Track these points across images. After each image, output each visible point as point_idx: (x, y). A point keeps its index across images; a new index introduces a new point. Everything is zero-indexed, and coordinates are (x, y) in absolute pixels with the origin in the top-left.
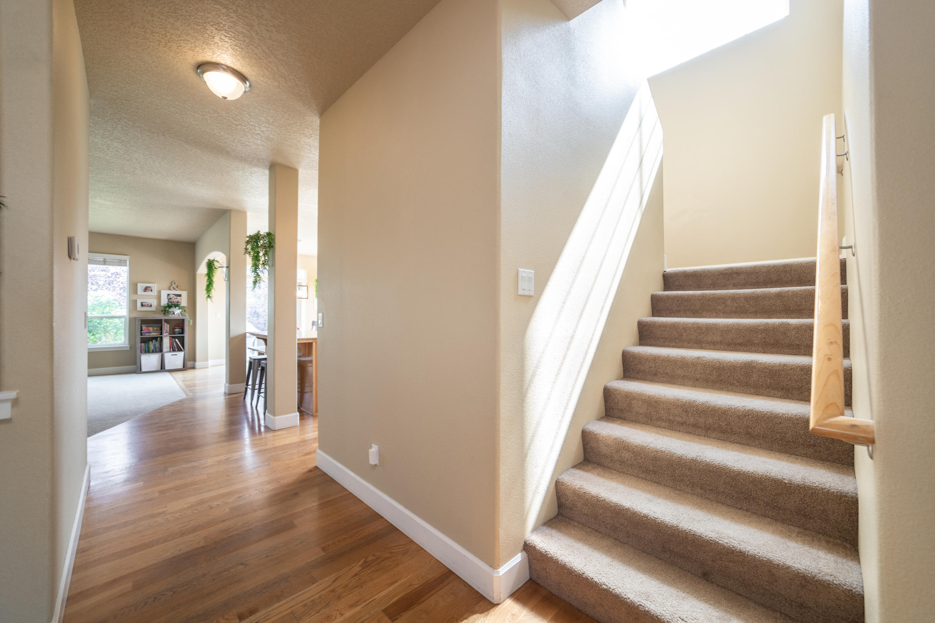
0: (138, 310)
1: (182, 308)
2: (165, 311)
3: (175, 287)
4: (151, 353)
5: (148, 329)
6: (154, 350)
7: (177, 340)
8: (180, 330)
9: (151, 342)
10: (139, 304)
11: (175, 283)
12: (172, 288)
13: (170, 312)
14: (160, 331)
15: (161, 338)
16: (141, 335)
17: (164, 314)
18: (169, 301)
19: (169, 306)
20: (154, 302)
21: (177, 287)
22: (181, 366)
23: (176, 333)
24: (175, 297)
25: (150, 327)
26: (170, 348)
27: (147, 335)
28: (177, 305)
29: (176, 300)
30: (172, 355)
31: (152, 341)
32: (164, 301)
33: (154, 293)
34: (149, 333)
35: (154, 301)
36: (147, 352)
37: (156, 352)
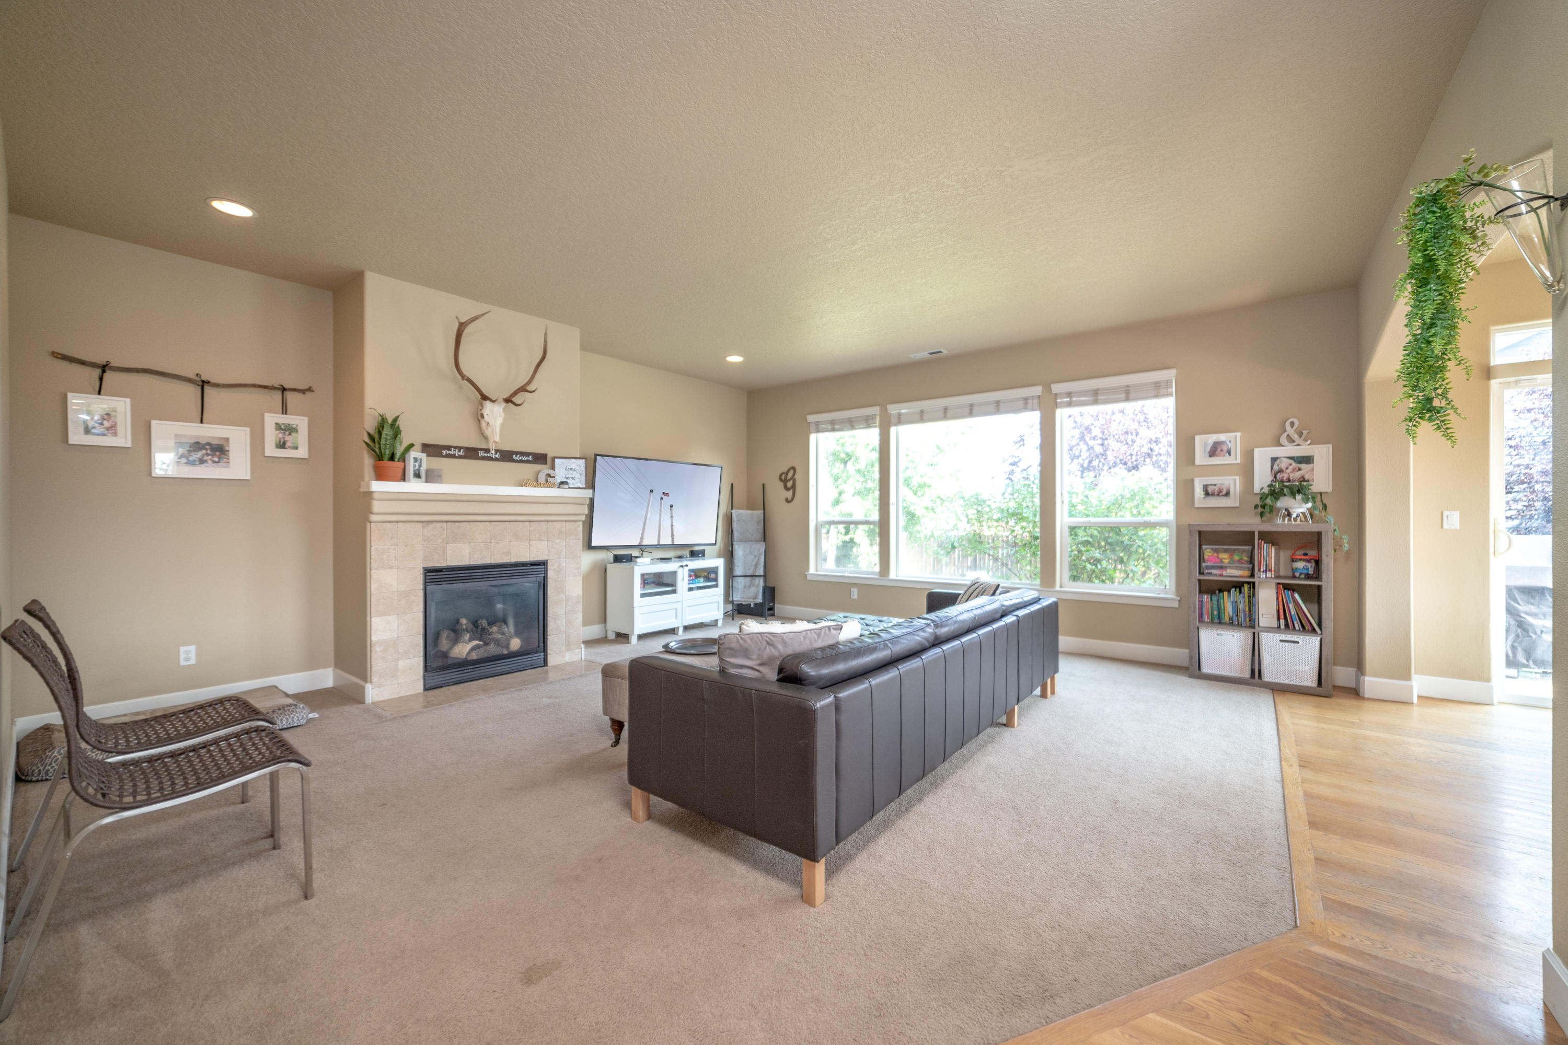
0: (1196, 505)
1: (1313, 498)
2: (1263, 507)
3: (1295, 437)
4: (1225, 624)
5: (1218, 557)
6: (1235, 618)
7: (1296, 596)
8: (1309, 565)
9: (1226, 593)
10: (1199, 492)
11: (1292, 424)
12: (1283, 439)
13: (1279, 510)
14: (1251, 566)
15: (1253, 585)
16: (1201, 573)
17: (1262, 514)
18: (1275, 477)
19: (1275, 493)
20: (1234, 483)
21: (1300, 435)
22: (1310, 681)
23: (1297, 574)
24: (1294, 465)
25: (1226, 551)
26: (1279, 619)
27: (1215, 575)
28: (1299, 489)
29: (1298, 475)
30: (1281, 641)
31: (1229, 591)
32: (1262, 479)
33: (1236, 459)
34: (1221, 568)
35: (1235, 480)
36: (1216, 620)
37: (1239, 625)
